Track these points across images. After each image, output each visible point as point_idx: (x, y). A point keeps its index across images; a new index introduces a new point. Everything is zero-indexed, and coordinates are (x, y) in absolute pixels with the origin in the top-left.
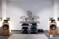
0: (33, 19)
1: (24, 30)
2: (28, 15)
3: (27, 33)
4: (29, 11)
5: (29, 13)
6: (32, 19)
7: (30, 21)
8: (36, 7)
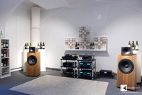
0: (92, 45)
1: (65, 68)
2: (81, 36)
3: (72, 76)
4: (83, 28)
5: (84, 32)
6: (89, 44)
7: (85, 49)
8: (100, 17)
